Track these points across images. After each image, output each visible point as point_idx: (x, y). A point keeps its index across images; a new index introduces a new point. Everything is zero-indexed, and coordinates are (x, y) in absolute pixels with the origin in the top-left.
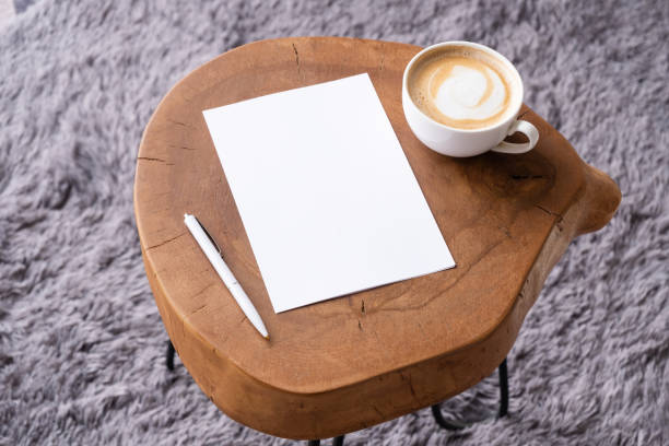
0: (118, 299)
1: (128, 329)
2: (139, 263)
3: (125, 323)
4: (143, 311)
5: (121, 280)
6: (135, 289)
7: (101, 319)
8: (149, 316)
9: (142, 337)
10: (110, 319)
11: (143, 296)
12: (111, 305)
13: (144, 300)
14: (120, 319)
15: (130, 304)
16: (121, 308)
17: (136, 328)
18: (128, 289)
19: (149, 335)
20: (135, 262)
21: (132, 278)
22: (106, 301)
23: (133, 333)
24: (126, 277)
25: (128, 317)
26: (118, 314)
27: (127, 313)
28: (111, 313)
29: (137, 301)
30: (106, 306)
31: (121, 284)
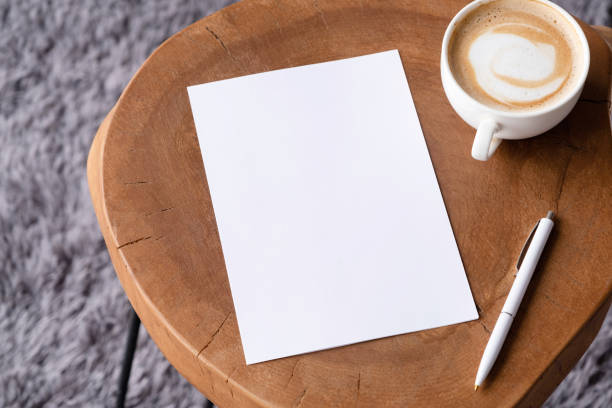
0: (19, 369)
1: (49, 397)
2: (18, 317)
3: (43, 392)
4: (54, 369)
5: (9, 346)
6: (32, 348)
7: (15, 400)
8: (64, 372)
9: (71, 398)
10: (25, 395)
11: (44, 353)
12: (16, 377)
13: (47, 355)
14: (36, 391)
15: (35, 369)
16: (29, 377)
17: (58, 392)
18: (23, 353)
19: (76, 392)
20: (13, 318)
21: (20, 338)
22: (10, 378)
23: (58, 399)
24: (12, 340)
25: (42, 383)
26: (30, 385)
27: (39, 379)
28: (22, 389)
29: (40, 360)
30: (13, 384)
31: (12, 350)
